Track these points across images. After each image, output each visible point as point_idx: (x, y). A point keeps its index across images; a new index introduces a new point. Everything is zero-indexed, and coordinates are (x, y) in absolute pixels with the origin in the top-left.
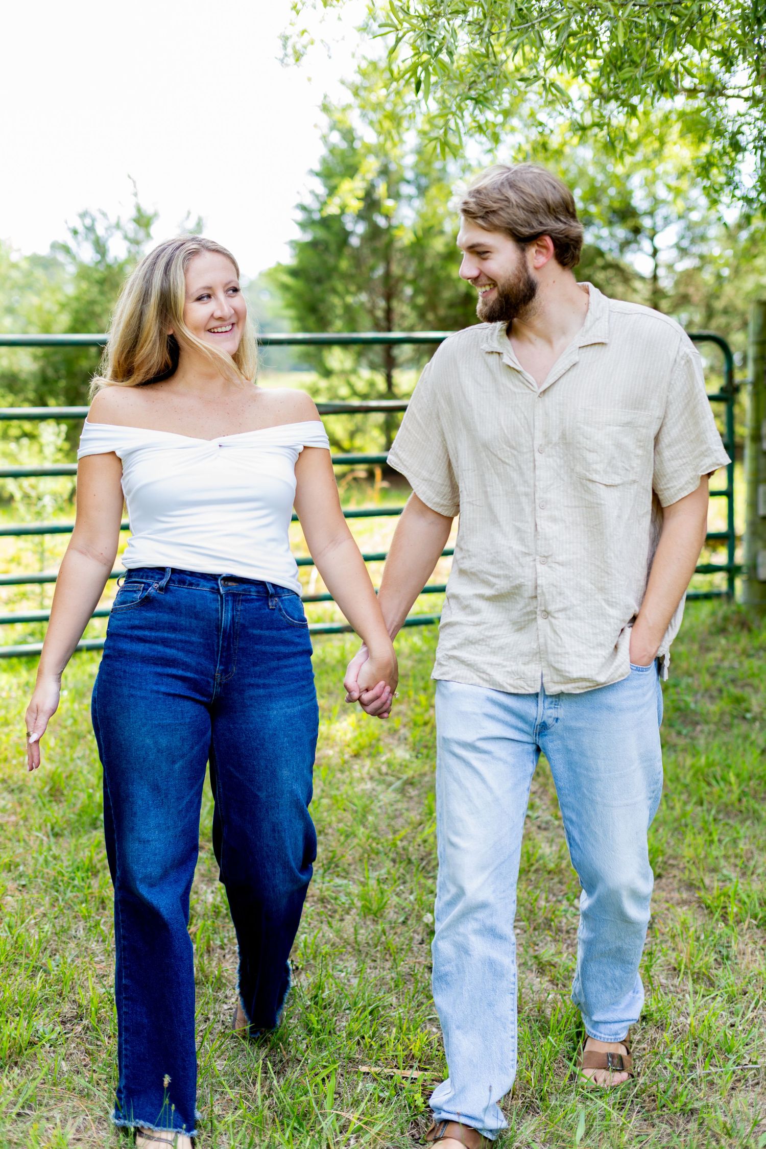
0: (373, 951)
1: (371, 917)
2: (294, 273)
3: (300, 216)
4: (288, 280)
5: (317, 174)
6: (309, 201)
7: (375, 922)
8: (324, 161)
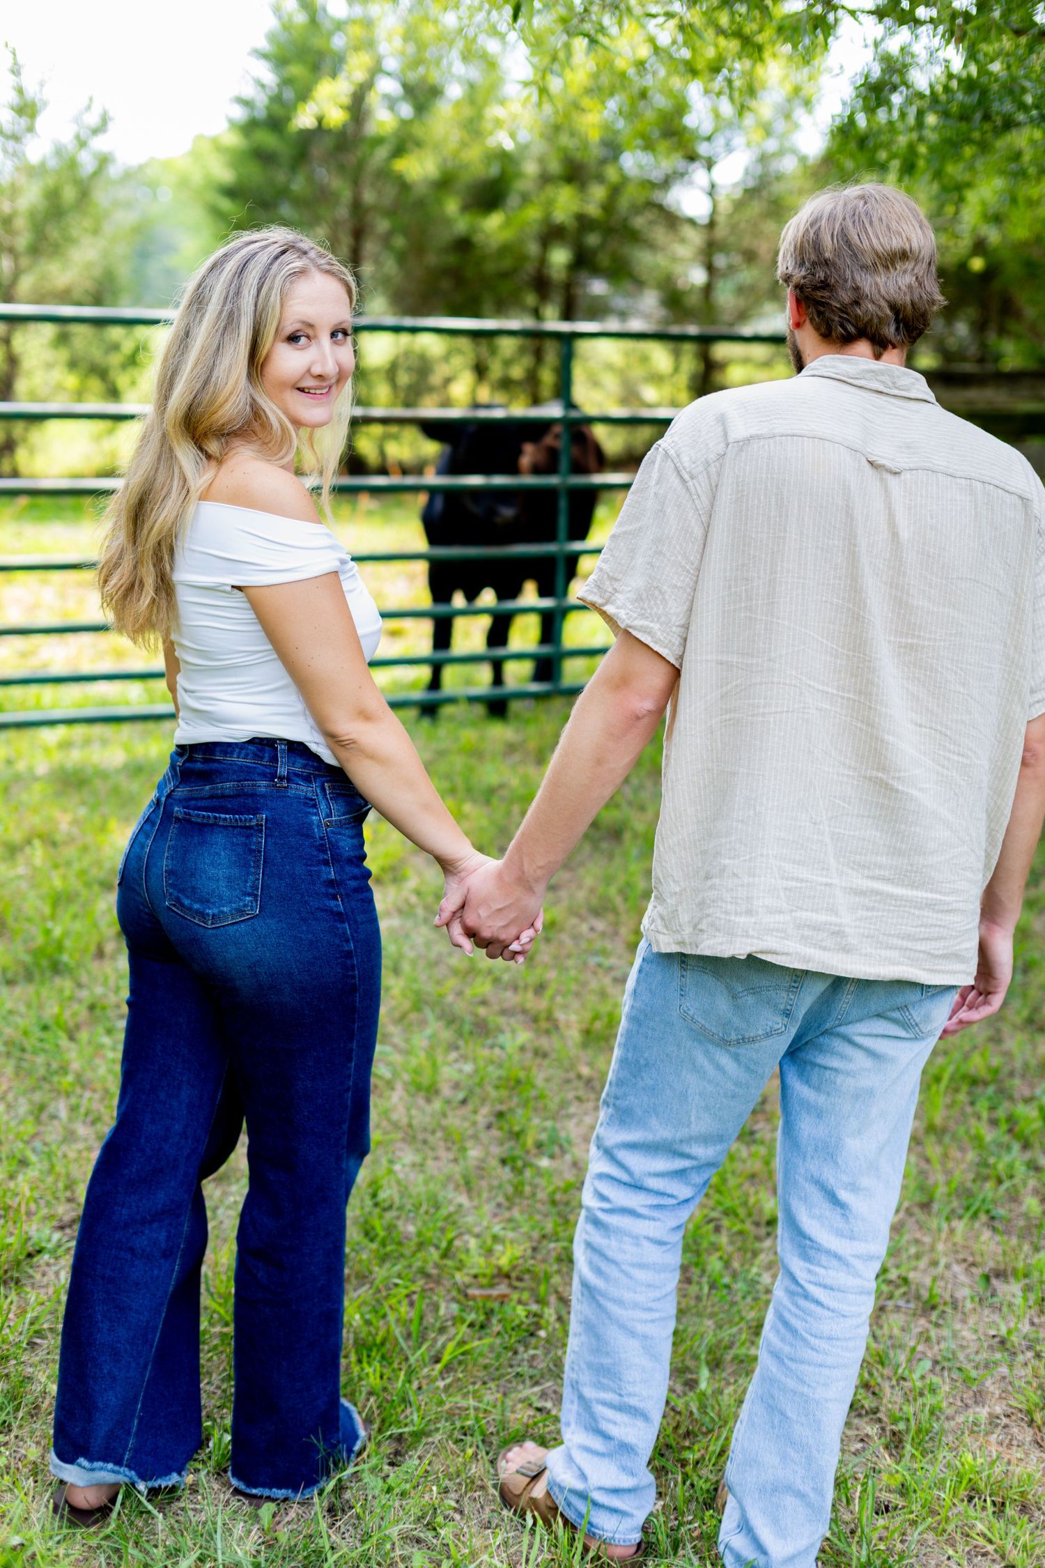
0: (431, 1139)
1: (423, 1094)
2: (231, 192)
3: (239, 113)
4: (226, 204)
5: (265, 56)
6: (250, 92)
7: (428, 1100)
8: (271, 37)
